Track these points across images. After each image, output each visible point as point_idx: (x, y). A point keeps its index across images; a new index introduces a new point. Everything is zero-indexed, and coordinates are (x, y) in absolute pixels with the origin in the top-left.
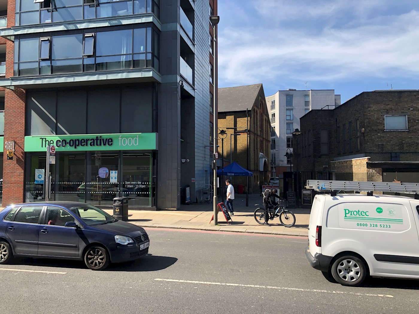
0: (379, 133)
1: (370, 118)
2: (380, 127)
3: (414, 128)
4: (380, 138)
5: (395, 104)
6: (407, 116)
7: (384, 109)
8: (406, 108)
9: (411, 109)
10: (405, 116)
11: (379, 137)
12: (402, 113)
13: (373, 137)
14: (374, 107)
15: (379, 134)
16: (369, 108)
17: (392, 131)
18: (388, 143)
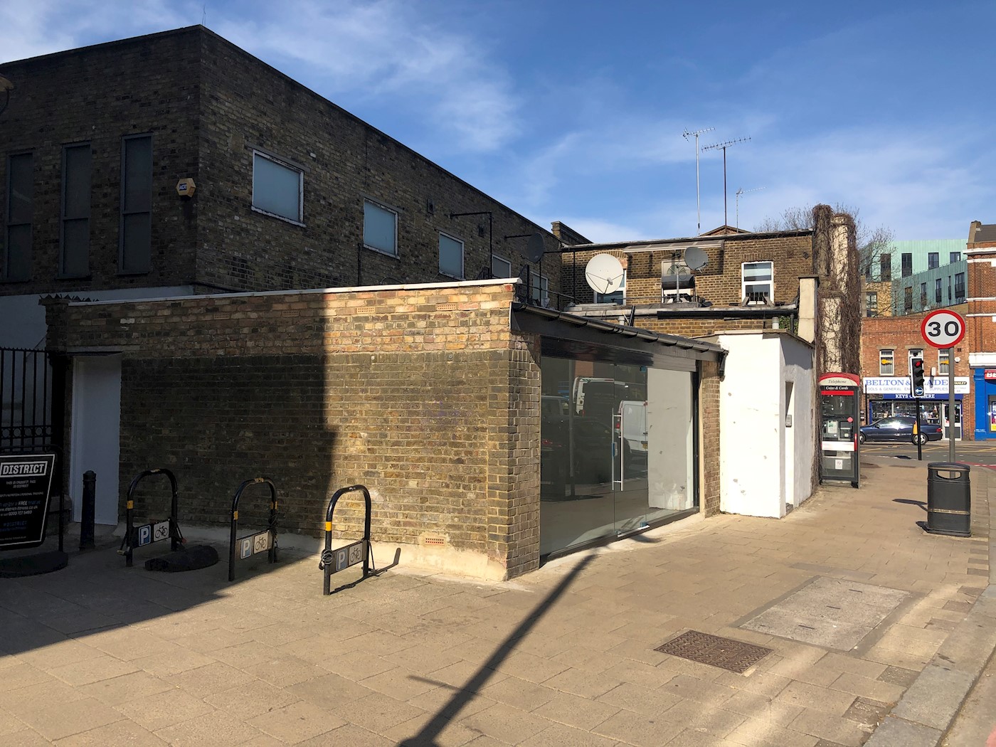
0: (236, 210)
1: (215, 143)
2: (242, 193)
3: (317, 222)
4: (239, 234)
5: (278, 120)
6: (302, 174)
7: (253, 127)
8: (302, 145)
9: (312, 155)
10: (298, 171)
11: (239, 231)
12: (293, 159)
13: (220, 223)
14: (227, 105)
15: (237, 218)
16: (214, 103)
17: (269, 214)
18: (259, 260)
